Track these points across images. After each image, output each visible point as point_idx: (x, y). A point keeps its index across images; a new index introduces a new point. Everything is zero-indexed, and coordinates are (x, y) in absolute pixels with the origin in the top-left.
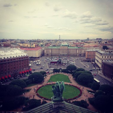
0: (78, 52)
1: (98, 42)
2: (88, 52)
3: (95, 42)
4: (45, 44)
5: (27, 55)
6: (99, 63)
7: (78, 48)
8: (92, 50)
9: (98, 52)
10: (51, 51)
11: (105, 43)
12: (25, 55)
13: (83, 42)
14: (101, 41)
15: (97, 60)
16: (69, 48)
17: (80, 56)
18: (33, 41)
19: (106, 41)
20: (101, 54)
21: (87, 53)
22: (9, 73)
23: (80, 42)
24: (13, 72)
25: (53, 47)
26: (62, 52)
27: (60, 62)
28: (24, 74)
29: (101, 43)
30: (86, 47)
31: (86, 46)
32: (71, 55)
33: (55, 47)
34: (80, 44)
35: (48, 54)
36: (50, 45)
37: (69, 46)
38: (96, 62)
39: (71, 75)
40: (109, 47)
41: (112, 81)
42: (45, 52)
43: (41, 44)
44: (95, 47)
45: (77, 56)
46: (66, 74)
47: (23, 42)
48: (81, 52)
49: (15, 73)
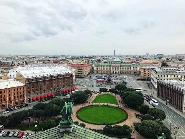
0: (132, 70)
1: (158, 58)
2: (144, 69)
3: (155, 58)
4: (96, 61)
5: (72, 72)
6: (155, 82)
7: (132, 65)
8: (148, 68)
9: (154, 70)
10: (102, 68)
11: (166, 60)
12: (70, 72)
13: (140, 58)
14: (161, 58)
15: (152, 79)
16: (122, 64)
17: (135, 74)
18: (84, 57)
19: (167, 58)
20: (157, 72)
21: (142, 71)
22: (52, 91)
23: (138, 58)
24: (56, 90)
25: (104, 64)
26: (114, 69)
27: (110, 81)
28: (68, 93)
29: (161, 59)
30: (142, 64)
31: (142, 62)
32: (125, 73)
33: (106, 64)
34: (137, 60)
35: (98, 72)
36: (102, 61)
37: (122, 63)
38: (152, 81)
39: (119, 95)
40: (170, 64)
41: (166, 105)
42: (95, 69)
43: (92, 60)
44: (153, 63)
45: (130, 74)
46: (113, 94)
47: (74, 58)
48: (136, 70)
49: (59, 91)
